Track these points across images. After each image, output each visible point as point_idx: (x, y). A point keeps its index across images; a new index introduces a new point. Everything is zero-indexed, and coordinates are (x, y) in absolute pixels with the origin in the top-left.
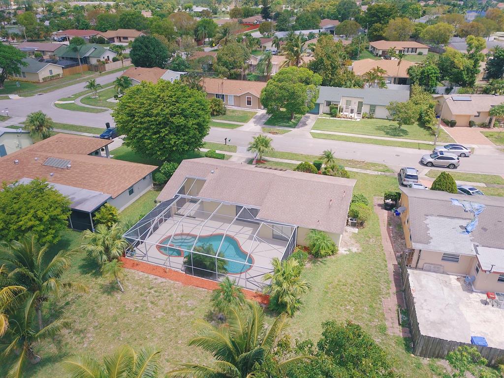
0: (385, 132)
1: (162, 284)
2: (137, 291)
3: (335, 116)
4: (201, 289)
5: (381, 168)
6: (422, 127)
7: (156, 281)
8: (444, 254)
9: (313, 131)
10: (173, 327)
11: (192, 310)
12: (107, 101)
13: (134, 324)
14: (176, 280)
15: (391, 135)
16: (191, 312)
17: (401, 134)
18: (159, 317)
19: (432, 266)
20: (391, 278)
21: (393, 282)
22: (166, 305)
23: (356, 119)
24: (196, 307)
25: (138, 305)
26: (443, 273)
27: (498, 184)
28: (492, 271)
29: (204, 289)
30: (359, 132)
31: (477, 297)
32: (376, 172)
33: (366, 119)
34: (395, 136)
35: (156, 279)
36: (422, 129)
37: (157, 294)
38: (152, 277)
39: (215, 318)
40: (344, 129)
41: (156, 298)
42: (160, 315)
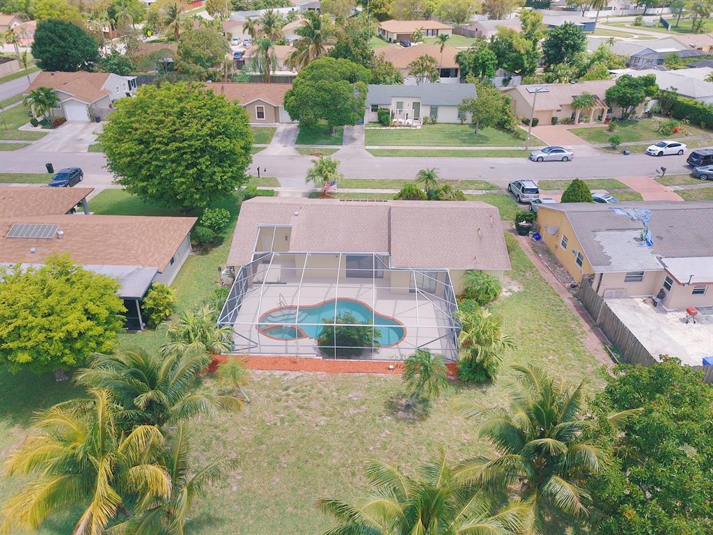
0: (461, 140)
1: (298, 380)
2: (268, 396)
3: (387, 125)
4: (357, 374)
5: (482, 185)
6: (500, 130)
7: (288, 377)
8: (628, 274)
9: (368, 147)
10: (352, 432)
11: (363, 404)
12: (19, 129)
13: (293, 442)
14: (315, 370)
15: (470, 143)
16: (363, 407)
17: (481, 141)
18: (322, 423)
19: (614, 291)
20: (577, 314)
21: (580, 318)
22: (323, 406)
23: (416, 126)
24: (367, 400)
25: (282, 415)
26: (626, 297)
27: (619, 188)
28: (691, 282)
29: (361, 374)
30: (429, 142)
31: (673, 317)
32: (480, 191)
33: (429, 126)
34: (474, 143)
35: (285, 375)
36: (501, 132)
37: (300, 394)
38: (277, 373)
39: (400, 407)
40: (408, 141)
41: (302, 400)
42: (322, 421)
